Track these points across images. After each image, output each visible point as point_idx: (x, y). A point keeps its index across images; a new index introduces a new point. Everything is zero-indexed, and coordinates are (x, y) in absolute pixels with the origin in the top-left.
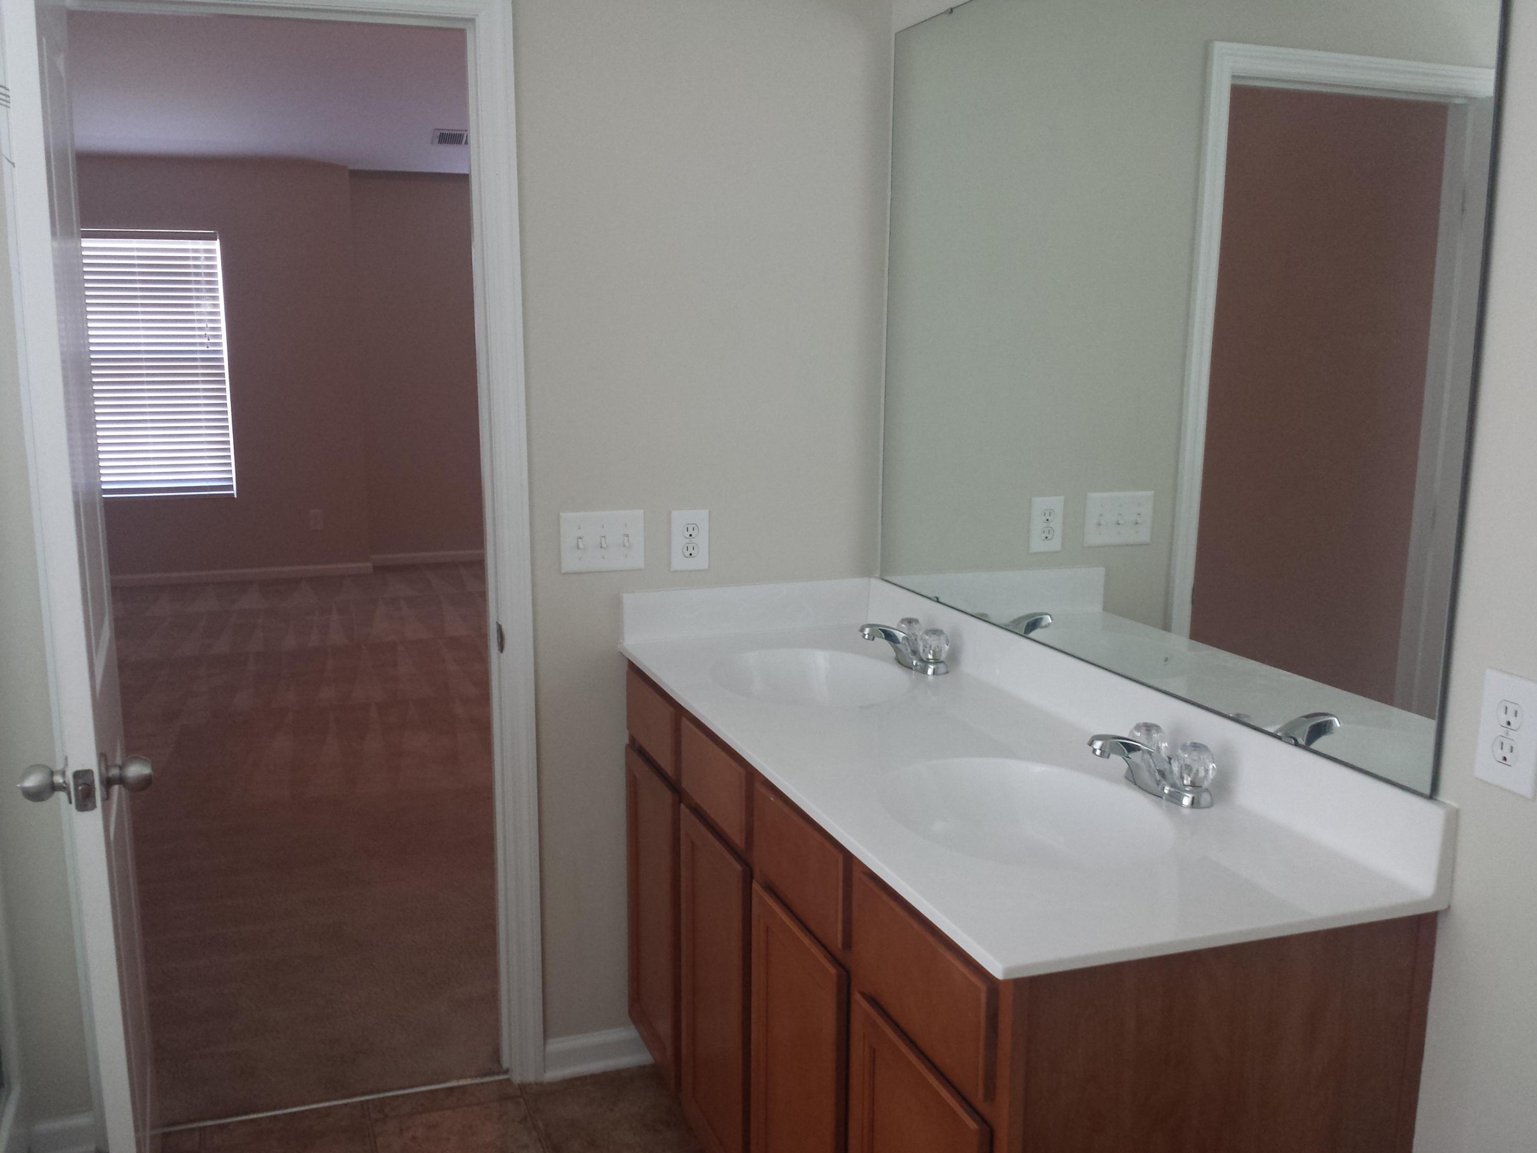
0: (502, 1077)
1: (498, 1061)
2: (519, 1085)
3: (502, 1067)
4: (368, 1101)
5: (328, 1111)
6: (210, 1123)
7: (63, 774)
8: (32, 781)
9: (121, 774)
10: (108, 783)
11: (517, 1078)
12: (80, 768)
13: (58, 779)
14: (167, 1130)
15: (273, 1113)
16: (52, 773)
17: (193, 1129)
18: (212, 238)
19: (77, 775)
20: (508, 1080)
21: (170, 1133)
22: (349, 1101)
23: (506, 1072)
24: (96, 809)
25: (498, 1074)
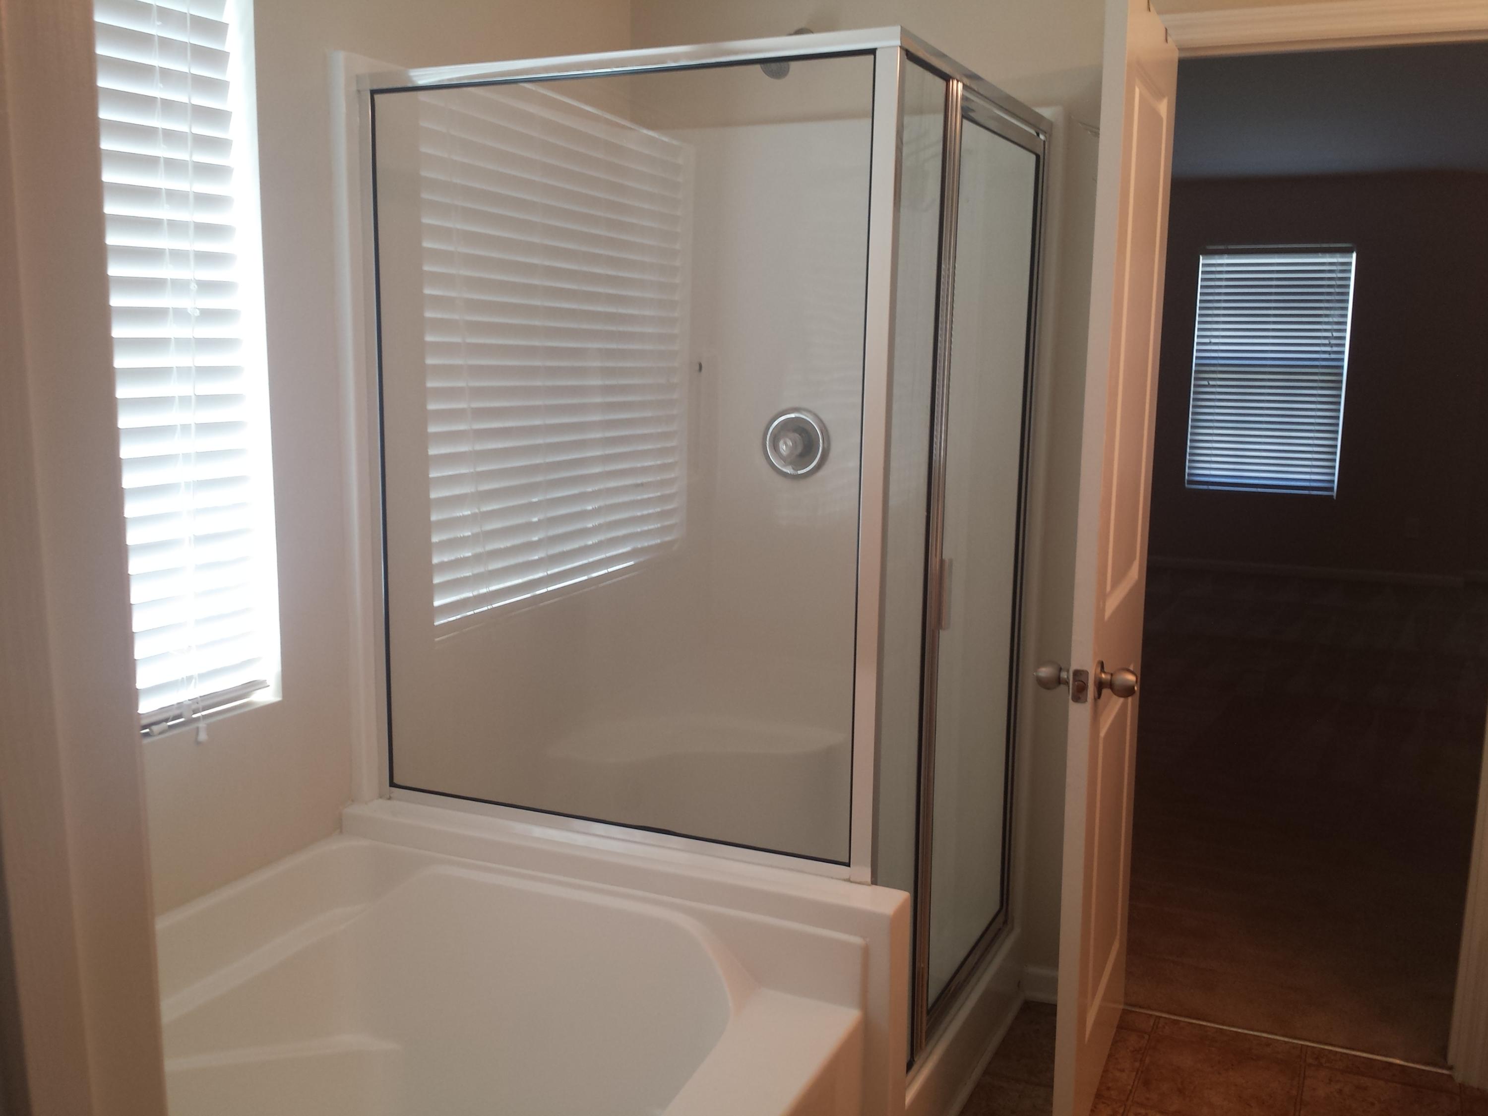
0: (1445, 1072)
1: (1445, 1057)
2: (1460, 1084)
3: (1447, 1062)
4: (1308, 1046)
5: (1268, 1043)
6: (1164, 1015)
7: (1068, 671)
8: (1045, 672)
9: (1111, 680)
10: (1100, 685)
11: (1459, 1077)
12: (1079, 668)
13: (1064, 675)
14: (1129, 1008)
15: (1221, 1027)
16: (1060, 670)
17: (1151, 1015)
18: (1349, 251)
19: (1077, 673)
20: (1450, 1077)
21: (1131, 1012)
22: (1291, 1040)
23: (1451, 1068)
24: (1087, 703)
25: (1442, 1067)
